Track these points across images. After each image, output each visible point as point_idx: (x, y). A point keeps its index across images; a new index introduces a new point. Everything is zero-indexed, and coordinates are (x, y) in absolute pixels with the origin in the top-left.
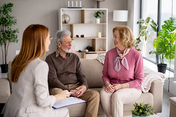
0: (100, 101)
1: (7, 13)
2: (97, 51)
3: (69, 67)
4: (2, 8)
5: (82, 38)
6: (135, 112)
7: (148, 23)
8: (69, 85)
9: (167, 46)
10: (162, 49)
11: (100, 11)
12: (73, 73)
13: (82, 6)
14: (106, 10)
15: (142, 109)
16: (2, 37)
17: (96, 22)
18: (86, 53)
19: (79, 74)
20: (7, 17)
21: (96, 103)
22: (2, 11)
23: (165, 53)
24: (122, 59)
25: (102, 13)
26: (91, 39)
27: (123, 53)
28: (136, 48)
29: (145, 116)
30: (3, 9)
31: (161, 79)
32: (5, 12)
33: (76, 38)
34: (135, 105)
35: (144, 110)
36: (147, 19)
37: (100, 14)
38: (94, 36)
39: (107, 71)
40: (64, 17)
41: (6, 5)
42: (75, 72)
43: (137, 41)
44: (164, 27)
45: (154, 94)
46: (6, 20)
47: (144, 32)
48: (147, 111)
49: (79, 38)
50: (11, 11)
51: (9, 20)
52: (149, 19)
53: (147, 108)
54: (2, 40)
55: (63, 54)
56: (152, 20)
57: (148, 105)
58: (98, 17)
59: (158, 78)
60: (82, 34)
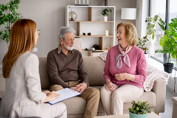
0: (100, 99)
1: (13, 10)
2: (104, 49)
3: (70, 64)
4: (8, 4)
5: (89, 36)
6: (132, 110)
7: (156, 21)
8: (70, 82)
9: (174, 45)
10: (168, 48)
11: (107, 9)
12: (74, 70)
13: (89, 3)
14: (114, 8)
15: (139, 107)
16: (8, 34)
17: (103, 20)
18: (93, 51)
19: (81, 71)
20: (13, 14)
21: (96, 101)
22: (9, 8)
23: (172, 52)
24: (124, 56)
25: (109, 11)
26: (98, 37)
27: (125, 51)
28: (142, 46)
29: (142, 114)
30: (9, 6)
31: (164, 78)
32: (12, 9)
33: (83, 36)
34: (133, 103)
35: (142, 108)
36: (155, 17)
37: (108, 11)
38: (101, 34)
39: (109, 69)
40: (71, 15)
41: (12, 2)
42: (77, 69)
43: (144, 40)
44: (171, 25)
45: (157, 93)
46: (13, 17)
47: (151, 31)
48: (144, 109)
49: (85, 36)
50: (17, 7)
51: (15, 17)
52: (156, 17)
53: (144, 106)
54: (8, 36)
55: (65, 51)
56: (160, 18)
57: (146, 103)
58: (105, 15)
59: (161, 77)
60: (89, 32)
